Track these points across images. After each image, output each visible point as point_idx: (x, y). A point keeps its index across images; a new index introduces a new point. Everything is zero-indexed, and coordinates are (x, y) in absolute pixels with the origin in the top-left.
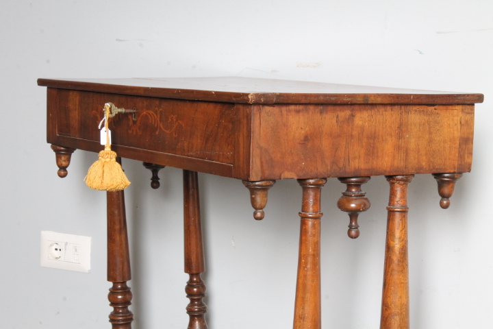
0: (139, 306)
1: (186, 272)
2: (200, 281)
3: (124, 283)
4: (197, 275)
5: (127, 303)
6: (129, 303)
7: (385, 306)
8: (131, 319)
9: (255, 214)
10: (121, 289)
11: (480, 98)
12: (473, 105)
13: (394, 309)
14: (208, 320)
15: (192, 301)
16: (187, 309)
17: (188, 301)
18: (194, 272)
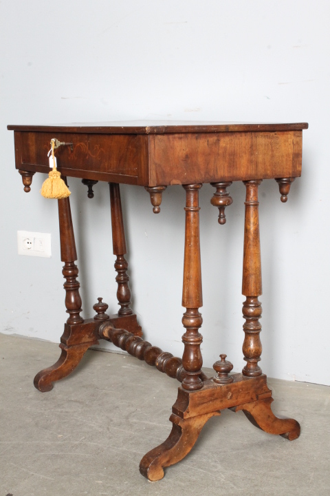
0: (84, 278)
1: (114, 254)
2: (124, 260)
3: (73, 262)
4: (122, 256)
5: (75, 275)
6: (77, 276)
7: (245, 269)
8: (79, 286)
9: (154, 209)
10: (71, 266)
11: (305, 126)
12: (301, 130)
13: (251, 271)
14: (131, 286)
15: (119, 273)
16: (116, 279)
17: (116, 273)
18: (120, 253)
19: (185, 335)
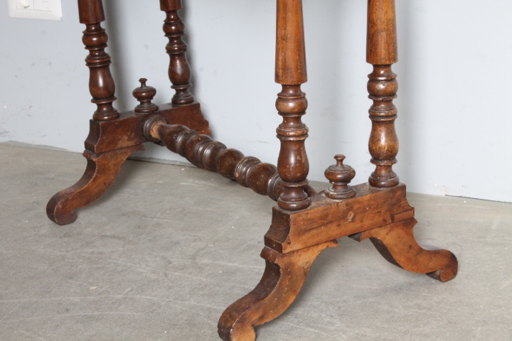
0: (117, 49)
1: (162, 9)
2: (178, 18)
3: (98, 24)
4: (174, 12)
5: (102, 45)
6: (105, 45)
7: (371, 23)
8: (109, 62)
10: (96, 30)
13: (381, 25)
14: (190, 60)
15: (171, 40)
16: (167, 48)
17: (167, 40)
18: (171, 9)
19: (280, 126)
